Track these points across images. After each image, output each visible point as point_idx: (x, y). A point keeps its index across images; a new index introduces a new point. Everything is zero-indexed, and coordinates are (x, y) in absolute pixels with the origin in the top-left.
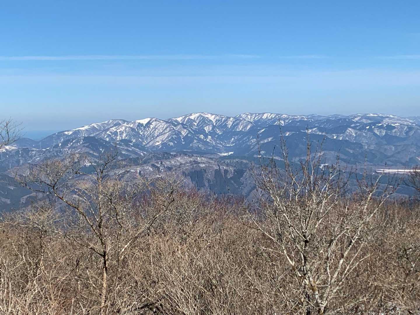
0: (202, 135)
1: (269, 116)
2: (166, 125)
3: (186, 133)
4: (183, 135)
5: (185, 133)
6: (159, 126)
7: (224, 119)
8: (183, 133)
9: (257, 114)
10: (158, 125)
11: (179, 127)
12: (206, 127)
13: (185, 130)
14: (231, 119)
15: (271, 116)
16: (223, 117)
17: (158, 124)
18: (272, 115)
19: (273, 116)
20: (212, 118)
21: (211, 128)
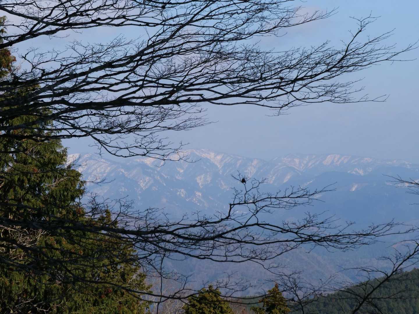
0: (182, 190)
1: (336, 159)
2: (109, 168)
3: (149, 184)
4: (142, 189)
5: (146, 184)
6: (96, 169)
7: (240, 161)
8: (142, 185)
9: (314, 157)
10: (93, 168)
11: (134, 172)
12: (199, 177)
13: (147, 178)
14: (255, 162)
15: (340, 161)
16: (240, 158)
17: (94, 165)
18: (343, 158)
19: (345, 161)
20: (216, 159)
21: (209, 179)
